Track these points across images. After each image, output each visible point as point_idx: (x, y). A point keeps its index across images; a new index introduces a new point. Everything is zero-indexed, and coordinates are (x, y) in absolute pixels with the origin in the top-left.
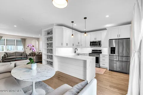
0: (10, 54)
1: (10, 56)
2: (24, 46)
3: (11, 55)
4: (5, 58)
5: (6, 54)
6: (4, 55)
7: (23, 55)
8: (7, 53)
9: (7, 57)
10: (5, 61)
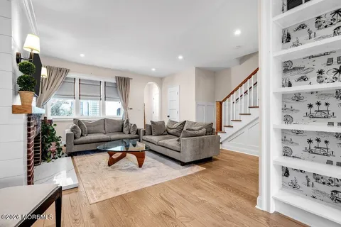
0: (89, 124)
1: (89, 133)
2: (125, 100)
3: (92, 129)
4: (75, 138)
5: (79, 125)
6: (73, 129)
7: (125, 130)
8: (79, 123)
9: (82, 135)
10: (76, 149)
